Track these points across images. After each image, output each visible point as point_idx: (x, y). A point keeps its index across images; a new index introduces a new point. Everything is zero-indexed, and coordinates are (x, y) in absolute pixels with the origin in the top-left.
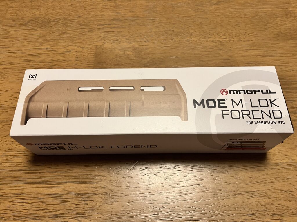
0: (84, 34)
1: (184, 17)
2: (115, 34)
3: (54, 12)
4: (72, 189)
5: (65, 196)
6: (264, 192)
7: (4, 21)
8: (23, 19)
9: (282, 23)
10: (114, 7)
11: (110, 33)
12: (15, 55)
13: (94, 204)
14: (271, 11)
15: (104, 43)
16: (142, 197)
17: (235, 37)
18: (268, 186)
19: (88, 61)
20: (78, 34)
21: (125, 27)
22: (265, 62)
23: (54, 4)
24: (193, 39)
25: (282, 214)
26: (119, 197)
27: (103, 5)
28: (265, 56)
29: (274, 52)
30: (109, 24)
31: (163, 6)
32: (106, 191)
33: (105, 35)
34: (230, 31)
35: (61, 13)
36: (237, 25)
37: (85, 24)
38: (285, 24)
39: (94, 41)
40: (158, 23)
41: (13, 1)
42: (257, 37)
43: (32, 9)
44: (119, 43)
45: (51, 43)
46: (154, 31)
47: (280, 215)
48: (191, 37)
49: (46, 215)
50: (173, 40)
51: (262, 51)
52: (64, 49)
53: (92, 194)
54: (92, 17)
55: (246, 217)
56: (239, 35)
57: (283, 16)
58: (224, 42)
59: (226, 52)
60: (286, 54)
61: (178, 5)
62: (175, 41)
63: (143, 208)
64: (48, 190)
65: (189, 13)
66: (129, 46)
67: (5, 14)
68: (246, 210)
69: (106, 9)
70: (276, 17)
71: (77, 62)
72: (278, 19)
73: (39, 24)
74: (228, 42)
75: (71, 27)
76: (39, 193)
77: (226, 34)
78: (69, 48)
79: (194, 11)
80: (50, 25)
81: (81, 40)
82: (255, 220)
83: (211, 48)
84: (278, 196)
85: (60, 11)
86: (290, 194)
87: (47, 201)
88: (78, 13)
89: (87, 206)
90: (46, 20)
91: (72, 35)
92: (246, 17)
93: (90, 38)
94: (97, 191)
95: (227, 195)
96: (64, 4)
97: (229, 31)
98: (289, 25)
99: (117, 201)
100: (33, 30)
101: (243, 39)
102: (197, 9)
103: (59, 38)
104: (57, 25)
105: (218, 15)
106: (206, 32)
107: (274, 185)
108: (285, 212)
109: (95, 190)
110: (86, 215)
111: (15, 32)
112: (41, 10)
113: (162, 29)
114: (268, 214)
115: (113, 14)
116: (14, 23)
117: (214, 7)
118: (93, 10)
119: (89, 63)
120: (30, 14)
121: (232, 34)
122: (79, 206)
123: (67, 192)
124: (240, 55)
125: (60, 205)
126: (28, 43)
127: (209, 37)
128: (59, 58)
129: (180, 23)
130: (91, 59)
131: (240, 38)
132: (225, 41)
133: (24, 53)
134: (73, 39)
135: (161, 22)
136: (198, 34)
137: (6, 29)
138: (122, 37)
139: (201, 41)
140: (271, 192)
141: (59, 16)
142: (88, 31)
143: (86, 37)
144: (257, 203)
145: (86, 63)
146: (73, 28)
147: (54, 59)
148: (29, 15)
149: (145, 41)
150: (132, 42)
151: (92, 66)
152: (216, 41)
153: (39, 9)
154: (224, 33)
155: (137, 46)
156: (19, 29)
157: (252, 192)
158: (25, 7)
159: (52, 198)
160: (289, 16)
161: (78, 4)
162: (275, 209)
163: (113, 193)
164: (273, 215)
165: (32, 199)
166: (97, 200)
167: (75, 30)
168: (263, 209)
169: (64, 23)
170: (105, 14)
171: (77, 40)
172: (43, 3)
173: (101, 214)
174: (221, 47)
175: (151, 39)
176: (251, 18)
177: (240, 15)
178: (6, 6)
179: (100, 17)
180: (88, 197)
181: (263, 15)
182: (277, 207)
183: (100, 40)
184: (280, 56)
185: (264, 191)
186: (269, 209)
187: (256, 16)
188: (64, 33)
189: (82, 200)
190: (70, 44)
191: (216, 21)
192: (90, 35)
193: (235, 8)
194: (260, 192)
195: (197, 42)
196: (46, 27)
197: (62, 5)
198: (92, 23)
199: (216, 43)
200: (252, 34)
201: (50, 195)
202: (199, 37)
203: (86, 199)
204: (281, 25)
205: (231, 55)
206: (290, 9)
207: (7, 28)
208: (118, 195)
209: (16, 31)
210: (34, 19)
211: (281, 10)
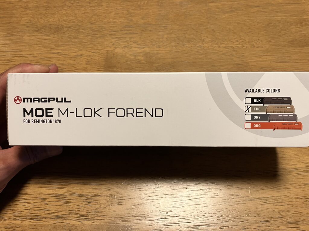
0: (95, 39)
1: (197, 24)
2: (127, 40)
3: (67, 19)
4: (76, 190)
5: (68, 196)
6: (279, 199)
7: (18, 27)
8: (37, 26)
9: (296, 30)
10: (127, 15)
11: (121, 38)
12: (27, 59)
13: (98, 206)
14: (285, 19)
15: (115, 48)
16: (148, 200)
17: (249, 43)
18: (283, 193)
19: (98, 65)
20: (89, 39)
21: (137, 33)
22: (279, 68)
23: (68, 12)
24: (205, 45)
25: (299, 222)
26: (124, 199)
27: (116, 13)
28: (279, 62)
29: (289, 58)
30: (121, 31)
31: (176, 14)
32: (111, 193)
33: (116, 40)
34: (243, 38)
35: (75, 20)
36: (250, 32)
37: (97, 30)
38: (300, 31)
39: (105, 46)
40: (170, 30)
41: (28, 9)
42: (271, 44)
43: (46, 16)
44: (130, 48)
45: (62, 48)
46: (166, 37)
47: (297, 222)
48: (203, 43)
49: (47, 215)
50: (185, 46)
51: (277, 57)
52: (75, 53)
53: (97, 196)
54: (104, 24)
55: (260, 224)
56: (252, 42)
57: (298, 24)
58: (236, 47)
59: (239, 57)
60: (301, 60)
61: (191, 13)
62: (187, 47)
63: (150, 212)
64: (51, 190)
65: (202, 21)
66: (140, 51)
67: (20, 21)
68: (259, 217)
69: (118, 17)
70: (290, 25)
71: (87, 65)
72: (293, 26)
73: (52, 30)
74: (241, 48)
75: (83, 33)
76: (42, 193)
77: (238, 41)
78: (81, 52)
79: (207, 18)
80: (62, 31)
81: (93, 45)
82: (269, 227)
83: (223, 54)
84: (294, 203)
85: (73, 18)
86: (308, 201)
87: (49, 202)
88: (91, 20)
89: (91, 208)
90: (59, 27)
91: (84, 41)
92: (259, 24)
93: (102, 43)
94: (101, 193)
95: (239, 201)
96: (77, 12)
97: (241, 37)
98: (304, 32)
99: (122, 203)
100: (46, 36)
101: (256, 46)
102: (210, 17)
103: (70, 43)
104: (70, 31)
105: (231, 23)
106: (219, 38)
107: (289, 191)
108: (301, 219)
109: (100, 191)
110: (90, 217)
111: (28, 38)
112: (54, 17)
113: (174, 36)
114: (283, 221)
115: (125, 21)
116: (28, 29)
117: (226, 15)
118: (105, 17)
119: (99, 67)
120: (44, 21)
121: (245, 40)
122: (82, 208)
123: (71, 193)
124: (253, 60)
125: (63, 206)
126: (40, 47)
127: (221, 43)
128: (69, 62)
129: (192, 30)
130: (102, 63)
131: (254, 44)
132: (238, 47)
133: (36, 57)
134: (84, 44)
135: (173, 29)
136: (210, 40)
137: (19, 34)
138: (134, 43)
139: (213, 47)
140: (286, 198)
141: (72, 23)
142: (100, 37)
143: (97, 42)
144: (271, 209)
145: (97, 67)
146: (86, 34)
147: (64, 62)
148: (42, 22)
149: (156, 47)
150: (144, 47)
151: (102, 69)
152: (229, 47)
153: (53, 17)
154: (237, 39)
155: (149, 51)
156: (32, 35)
157: (266, 197)
158: (39, 15)
159: (54, 199)
160: (303, 23)
161: (91, 12)
162: (291, 216)
163: (118, 195)
164: (289, 222)
165: (34, 199)
166: (101, 202)
167: (87, 35)
168: (277, 216)
169: (77, 29)
170: (117, 21)
171: (89, 45)
172: (57, 11)
173: (105, 216)
174: (234, 53)
175: (162, 45)
176: (264, 25)
177: (253, 23)
178: (21, 13)
179: (113, 23)
180: (92, 199)
181: (277, 23)
182: (293, 215)
183: (112, 45)
184: (294, 62)
185: (279, 197)
186: (284, 216)
187: (270, 24)
188: (76, 38)
189: (85, 202)
190: (81, 49)
191: (229, 28)
192: (102, 40)
193: (248, 16)
194: (275, 198)
195: (210, 48)
196: (58, 33)
197: (76, 13)
198: (104, 30)
199: (228, 48)
200: (265, 41)
201: (52, 195)
202: (211, 43)
203: (90, 201)
204: (296, 32)
205: (244, 60)
206: (305, 17)
207: (21, 34)
208: (123, 197)
209: (29, 36)
210: (48, 26)
211: (295, 18)
